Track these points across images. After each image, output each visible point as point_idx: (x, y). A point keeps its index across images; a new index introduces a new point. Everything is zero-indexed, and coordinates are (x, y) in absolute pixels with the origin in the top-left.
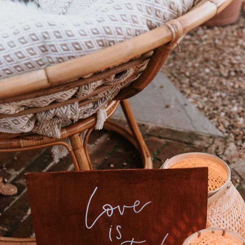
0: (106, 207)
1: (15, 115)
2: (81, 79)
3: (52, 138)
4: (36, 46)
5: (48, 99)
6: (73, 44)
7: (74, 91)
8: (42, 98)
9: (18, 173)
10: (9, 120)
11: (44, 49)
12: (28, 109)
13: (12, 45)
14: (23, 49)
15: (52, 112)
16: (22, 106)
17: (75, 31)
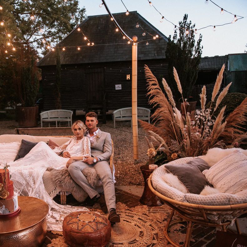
0: (239, 245)
1: (215, 215)
2: (235, 209)
3: (218, 224)
4: (227, 200)
5: (226, 213)
6: (237, 201)
7: (232, 212)
8: (224, 212)
9: (194, 236)
10: (213, 216)
11: (229, 201)
12: (219, 214)
13: (221, 199)
14: (224, 200)
15: (225, 216)
16: (218, 213)
17: (237, 198)
